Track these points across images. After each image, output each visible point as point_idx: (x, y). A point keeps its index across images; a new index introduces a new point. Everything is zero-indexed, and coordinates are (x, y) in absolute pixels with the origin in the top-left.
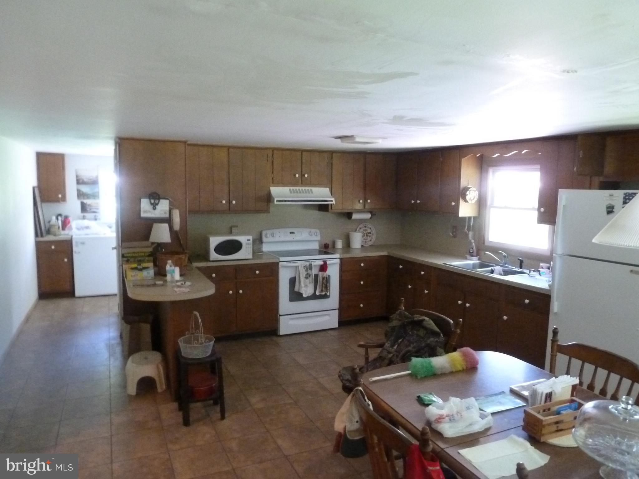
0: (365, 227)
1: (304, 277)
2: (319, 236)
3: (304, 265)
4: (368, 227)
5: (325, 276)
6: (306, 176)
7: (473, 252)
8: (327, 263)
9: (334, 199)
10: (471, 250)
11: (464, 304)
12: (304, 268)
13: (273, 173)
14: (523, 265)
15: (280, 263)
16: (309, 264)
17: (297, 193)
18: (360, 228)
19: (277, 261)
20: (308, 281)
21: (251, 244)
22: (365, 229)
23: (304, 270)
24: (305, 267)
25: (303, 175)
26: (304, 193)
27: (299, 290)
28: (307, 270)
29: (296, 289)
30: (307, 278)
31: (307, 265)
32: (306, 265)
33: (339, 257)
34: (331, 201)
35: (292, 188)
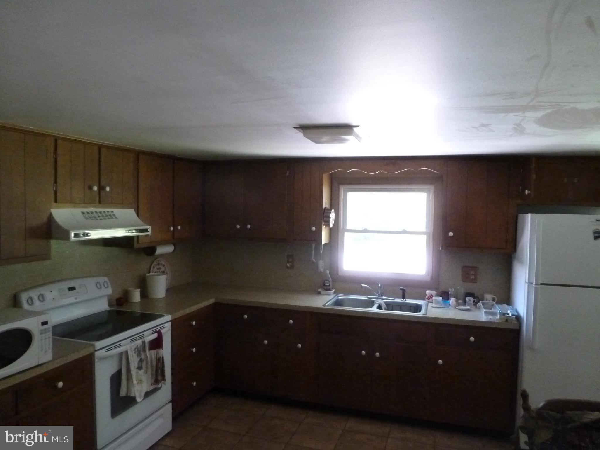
0: (159, 264)
1: (136, 367)
2: (110, 287)
3: (135, 347)
4: (162, 264)
5: (160, 356)
6: (108, 189)
7: (330, 285)
8: (162, 333)
9: (150, 227)
10: (327, 283)
11: (371, 354)
12: (135, 353)
13: (56, 182)
14: (406, 294)
15: (97, 354)
16: (141, 343)
17: (96, 219)
18: (154, 267)
19: (91, 350)
20: (142, 372)
21: (49, 331)
22: (158, 267)
23: (135, 355)
24: (136, 350)
25: (101, 188)
26: (105, 219)
27: (127, 393)
28: (139, 355)
29: (123, 393)
30: (140, 368)
31: (139, 346)
32: (137, 346)
33: (170, 319)
34: (146, 230)
35: (85, 210)
